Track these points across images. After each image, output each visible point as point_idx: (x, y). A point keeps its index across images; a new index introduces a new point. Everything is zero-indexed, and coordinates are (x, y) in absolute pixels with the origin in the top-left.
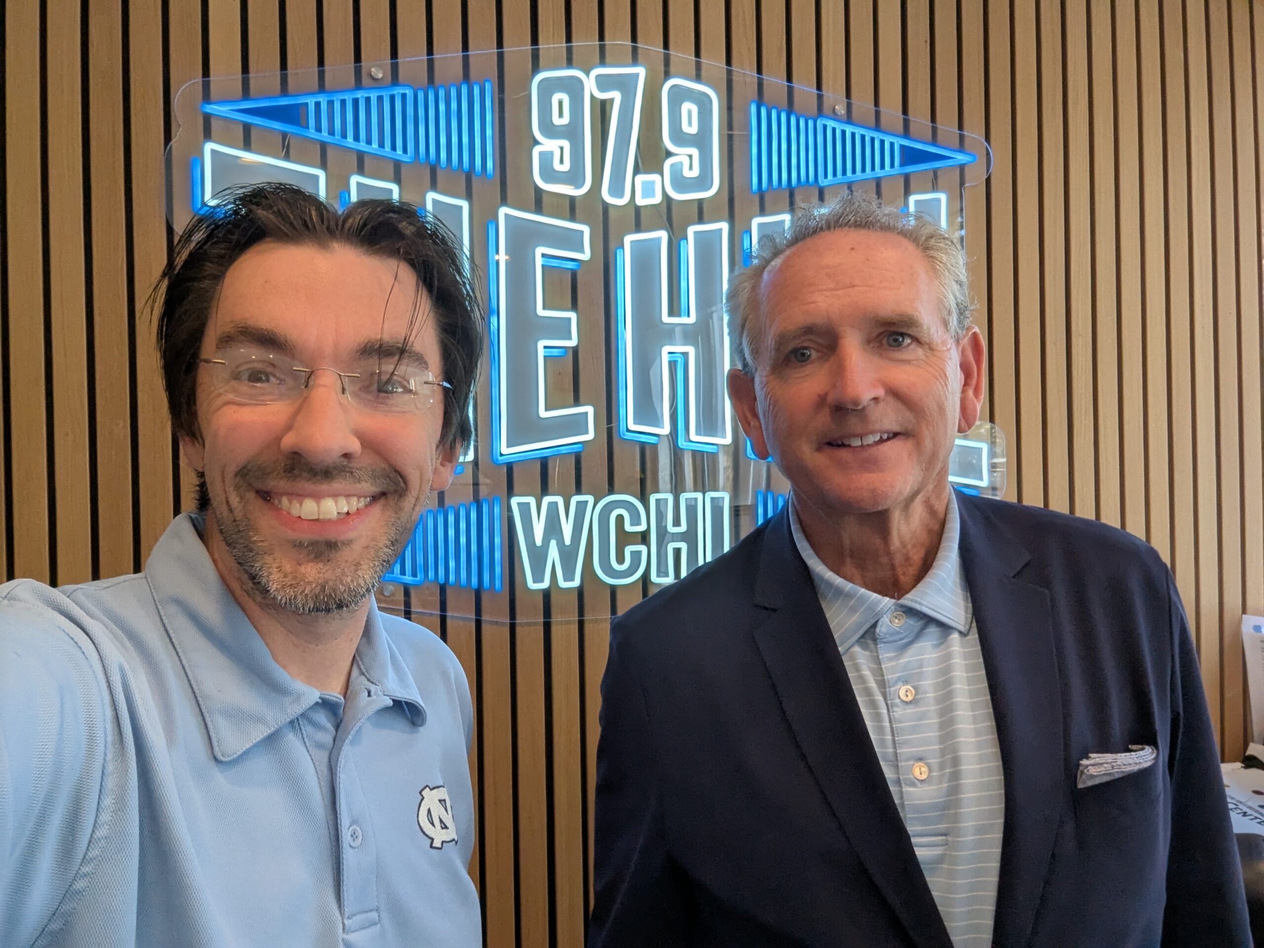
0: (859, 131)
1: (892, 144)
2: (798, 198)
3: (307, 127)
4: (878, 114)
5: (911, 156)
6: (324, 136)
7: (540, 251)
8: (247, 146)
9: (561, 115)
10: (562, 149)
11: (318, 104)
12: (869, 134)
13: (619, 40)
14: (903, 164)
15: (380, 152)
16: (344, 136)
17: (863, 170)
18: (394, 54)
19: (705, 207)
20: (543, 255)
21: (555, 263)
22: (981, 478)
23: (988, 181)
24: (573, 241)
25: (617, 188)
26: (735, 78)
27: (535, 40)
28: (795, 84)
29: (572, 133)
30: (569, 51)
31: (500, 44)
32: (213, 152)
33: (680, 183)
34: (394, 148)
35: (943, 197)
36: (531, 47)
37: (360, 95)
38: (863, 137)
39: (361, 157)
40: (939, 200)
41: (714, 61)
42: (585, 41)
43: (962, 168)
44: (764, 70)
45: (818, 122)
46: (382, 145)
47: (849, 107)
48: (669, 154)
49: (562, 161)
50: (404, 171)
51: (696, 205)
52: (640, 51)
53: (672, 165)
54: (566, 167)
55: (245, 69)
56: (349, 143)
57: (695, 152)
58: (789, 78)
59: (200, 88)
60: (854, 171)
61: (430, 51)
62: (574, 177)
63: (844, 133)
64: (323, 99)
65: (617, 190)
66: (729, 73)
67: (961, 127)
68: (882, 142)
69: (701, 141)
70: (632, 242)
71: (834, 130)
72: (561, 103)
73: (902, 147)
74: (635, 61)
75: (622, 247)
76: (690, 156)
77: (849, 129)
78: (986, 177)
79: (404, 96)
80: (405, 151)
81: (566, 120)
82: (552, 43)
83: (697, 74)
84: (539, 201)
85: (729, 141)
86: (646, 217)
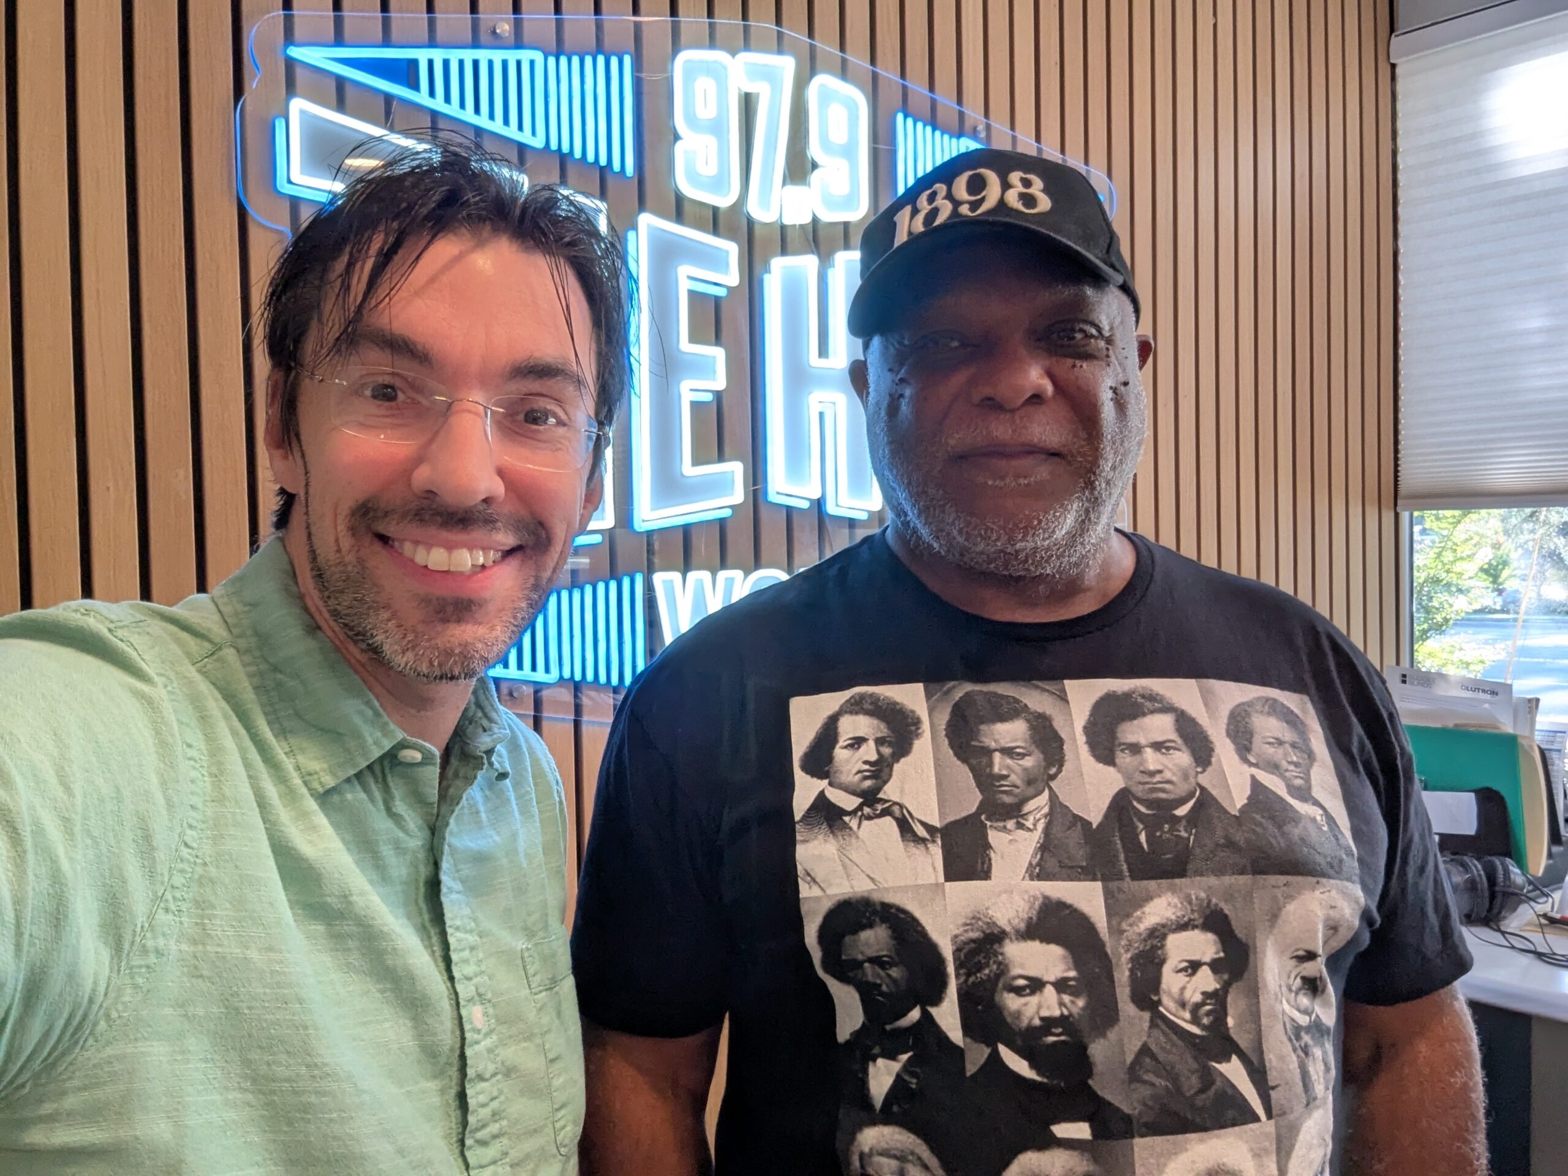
3: (418, 89)
4: (1014, 139)
6: (438, 104)
7: (684, 270)
8: (340, 105)
9: (705, 107)
10: (707, 146)
11: (431, 63)
13: (763, 24)
15: (504, 132)
18: (517, 7)
19: (851, 231)
20: (689, 277)
21: (701, 287)
24: (718, 261)
25: (765, 201)
26: (880, 78)
27: (674, 11)
28: (938, 97)
29: (717, 128)
30: (712, 27)
31: (636, 11)
32: (302, 112)
34: (520, 128)
36: (670, 19)
37: (482, 55)
41: (859, 59)
42: (728, 20)
44: (908, 77)
45: (962, 140)
46: (506, 122)
47: (988, 127)
48: (815, 166)
49: (707, 165)
50: (530, 158)
52: (786, 40)
53: (821, 179)
54: (711, 170)
56: (469, 115)
57: (843, 164)
58: (932, 88)
59: (281, 23)
61: (558, 9)
64: (437, 55)
65: (765, 203)
66: (875, 77)
67: (1086, 161)
69: (848, 151)
70: (781, 267)
72: (705, 91)
74: (780, 51)
75: (769, 272)
76: (839, 169)
79: (532, 63)
80: (534, 133)
81: (710, 113)
82: (692, 18)
83: (844, 71)
84: (680, 210)
85: (875, 156)
86: (792, 238)
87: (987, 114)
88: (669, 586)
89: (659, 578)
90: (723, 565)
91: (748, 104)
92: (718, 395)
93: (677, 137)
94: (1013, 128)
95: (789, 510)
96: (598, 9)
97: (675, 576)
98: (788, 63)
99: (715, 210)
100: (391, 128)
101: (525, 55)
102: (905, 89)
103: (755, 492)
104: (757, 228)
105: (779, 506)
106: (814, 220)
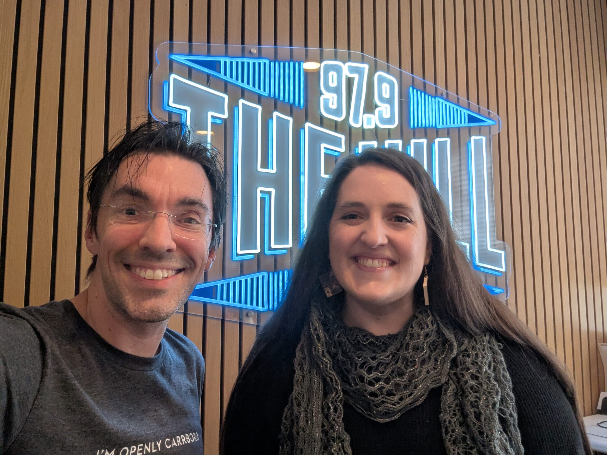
0: (452, 105)
1: (464, 113)
2: (428, 133)
3: (220, 73)
4: (458, 99)
5: (471, 119)
6: (227, 78)
7: (323, 145)
8: (190, 78)
9: (333, 82)
10: (333, 98)
11: (225, 62)
12: (456, 107)
13: (356, 52)
14: (469, 122)
15: (253, 89)
16: (237, 79)
17: (454, 123)
18: (259, 43)
19: (391, 132)
20: (325, 148)
21: (329, 152)
22: (502, 267)
23: (499, 134)
24: (337, 142)
25: (356, 119)
26: (403, 74)
27: (321, 46)
28: (427, 81)
29: (337, 90)
30: (336, 53)
31: (306, 45)
32: (175, 79)
33: (383, 120)
34: (259, 88)
35: (484, 138)
36: (319, 49)
37: (245, 60)
38: (453, 108)
39: (243, 90)
40: (482, 140)
41: (394, 66)
42: (342, 50)
43: (489, 126)
44: (414, 74)
45: (436, 98)
46: (254, 86)
47: (447, 94)
48: (376, 106)
49: (333, 104)
50: (263, 99)
51: (387, 131)
52: (365, 57)
53: (379, 111)
54: (334, 107)
55: (190, 40)
56: (239, 83)
57: (388, 106)
58: (424, 78)
59: (168, 46)
60: (450, 123)
61: (275, 44)
62: (337, 112)
63: (446, 105)
64: (228, 60)
67: (488, 108)
68: (461, 111)
69: (390, 101)
70: (362, 145)
71: (442, 103)
72: (333, 76)
73: (469, 115)
74: (363, 62)
75: (358, 147)
76: (386, 108)
77: (448, 104)
78: (498, 132)
79: (265, 64)
80: (265, 90)
81: (335, 85)
82: (328, 49)
83: (388, 71)
84: (322, 121)
85: (401, 103)
86: (367, 134)
91: (350, 81)
93: (321, 94)
94: (457, 94)
96: (291, 45)
98: (366, 67)
99: (336, 122)
100: (209, 87)
101: (262, 61)
106: (376, 126)
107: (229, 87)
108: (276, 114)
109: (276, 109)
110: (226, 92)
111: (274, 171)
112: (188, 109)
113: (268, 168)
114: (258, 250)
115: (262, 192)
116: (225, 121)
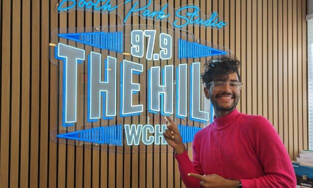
0: (202, 46)
1: (209, 49)
2: (189, 60)
3: (81, 40)
6: (85, 42)
8: (68, 44)
9: (137, 40)
10: (137, 47)
12: (204, 47)
13: (150, 24)
14: (212, 53)
16: (89, 42)
17: (203, 55)
18: (101, 25)
21: (136, 72)
24: (140, 68)
25: (149, 57)
28: (188, 35)
29: (140, 44)
30: (139, 26)
32: (60, 45)
33: (163, 56)
34: (100, 46)
36: (131, 25)
37: (93, 33)
39: (93, 47)
41: (171, 30)
42: (143, 24)
44: (182, 32)
45: (193, 44)
46: (98, 45)
47: (200, 41)
48: (161, 49)
50: (102, 51)
52: (155, 27)
53: (161, 52)
54: (138, 51)
55: (68, 27)
56: (90, 44)
57: (166, 49)
59: (57, 31)
60: (201, 55)
61: (109, 24)
62: (140, 54)
64: (85, 34)
66: (174, 32)
67: (224, 46)
68: (207, 49)
69: (168, 47)
70: (152, 68)
71: (197, 46)
72: (137, 37)
73: (211, 50)
74: (154, 29)
75: (150, 69)
77: (200, 46)
79: (103, 34)
80: (103, 46)
81: (138, 41)
82: (136, 24)
84: (132, 59)
85: (174, 47)
86: (155, 63)
87: (200, 38)
88: (127, 127)
89: (125, 125)
90: (139, 123)
91: (147, 39)
92: (139, 92)
93: (132, 46)
94: (206, 40)
95: (153, 114)
96: (117, 24)
97: (129, 125)
98: (155, 31)
99: (139, 58)
100: (76, 47)
101: (101, 33)
102: (181, 35)
103: (146, 110)
104: (148, 62)
105: (151, 113)
106: (160, 59)
107: (86, 46)
108: (108, 57)
109: (109, 55)
110: (84, 49)
111: (108, 82)
112: (66, 57)
113: (104, 81)
114: (100, 118)
115: (101, 92)
116: (84, 61)
